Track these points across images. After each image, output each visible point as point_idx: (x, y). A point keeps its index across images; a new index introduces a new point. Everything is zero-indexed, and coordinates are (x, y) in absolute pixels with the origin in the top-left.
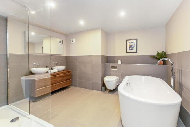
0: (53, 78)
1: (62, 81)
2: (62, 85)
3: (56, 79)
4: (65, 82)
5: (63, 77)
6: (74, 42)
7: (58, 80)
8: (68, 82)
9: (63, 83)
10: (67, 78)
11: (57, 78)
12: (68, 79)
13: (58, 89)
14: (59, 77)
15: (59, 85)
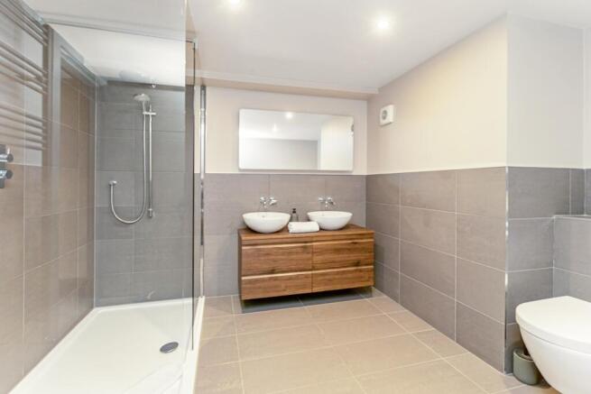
0: (299, 250)
1: (333, 265)
2: (330, 280)
3: (310, 256)
4: (344, 272)
5: (337, 250)
6: (390, 118)
7: (318, 259)
8: (358, 274)
9: (338, 273)
10: (353, 257)
11: (313, 253)
12: (357, 264)
13: (316, 290)
14: (322, 251)
15: (321, 278)
